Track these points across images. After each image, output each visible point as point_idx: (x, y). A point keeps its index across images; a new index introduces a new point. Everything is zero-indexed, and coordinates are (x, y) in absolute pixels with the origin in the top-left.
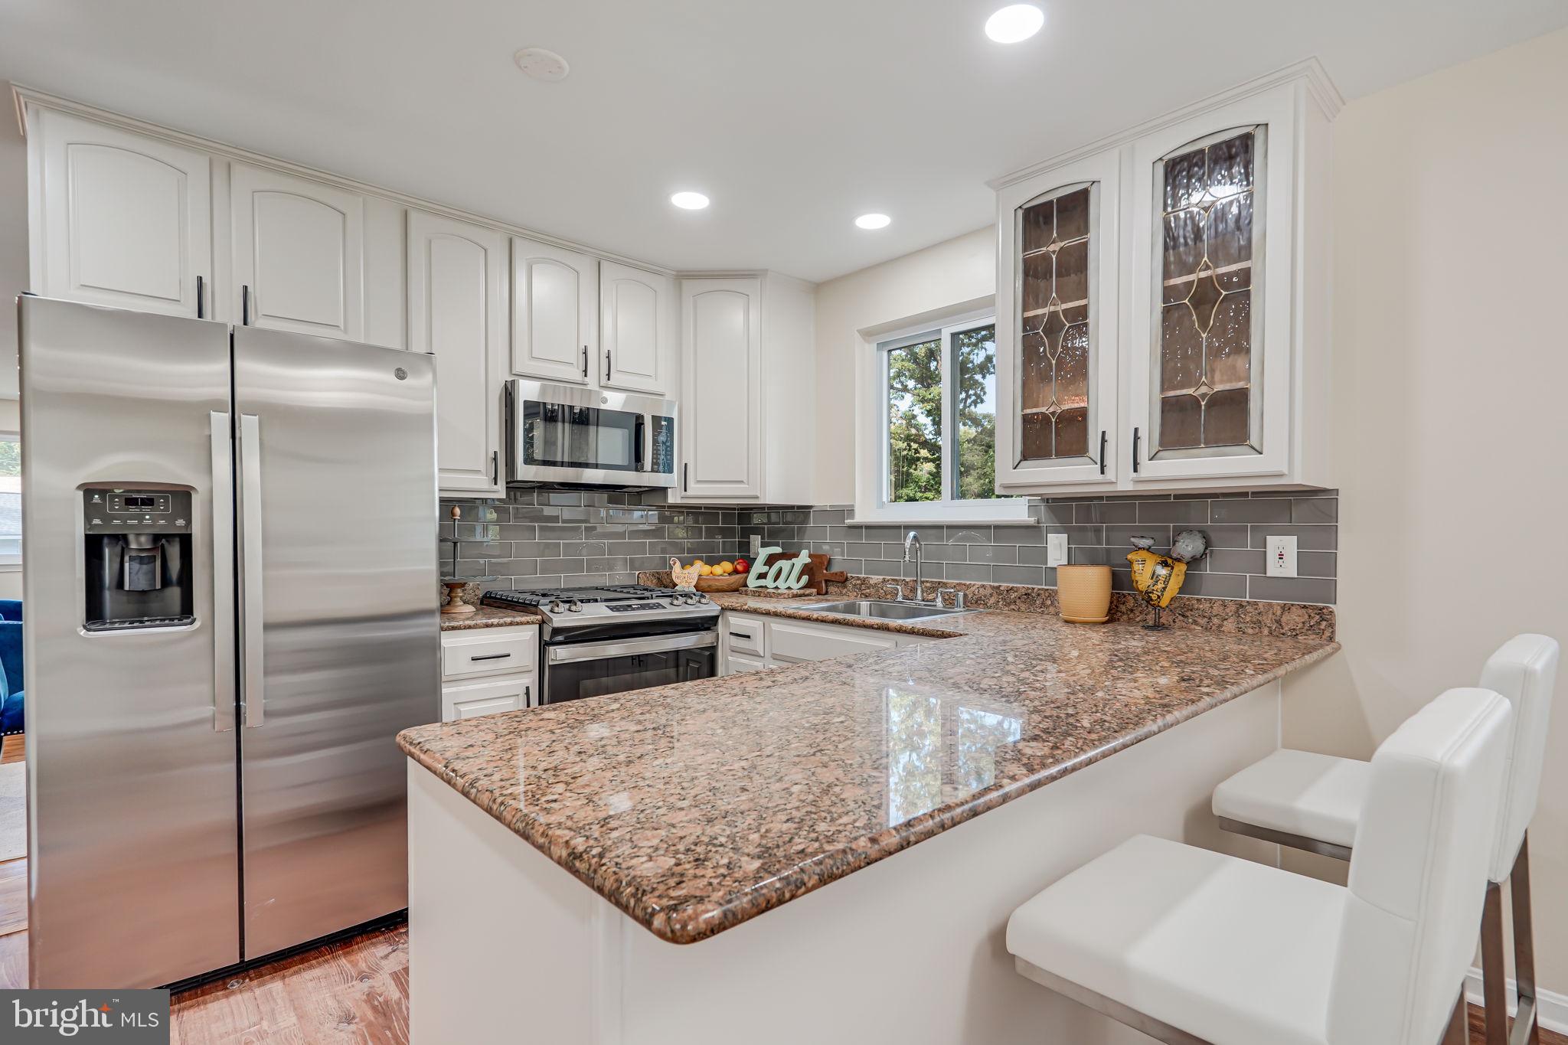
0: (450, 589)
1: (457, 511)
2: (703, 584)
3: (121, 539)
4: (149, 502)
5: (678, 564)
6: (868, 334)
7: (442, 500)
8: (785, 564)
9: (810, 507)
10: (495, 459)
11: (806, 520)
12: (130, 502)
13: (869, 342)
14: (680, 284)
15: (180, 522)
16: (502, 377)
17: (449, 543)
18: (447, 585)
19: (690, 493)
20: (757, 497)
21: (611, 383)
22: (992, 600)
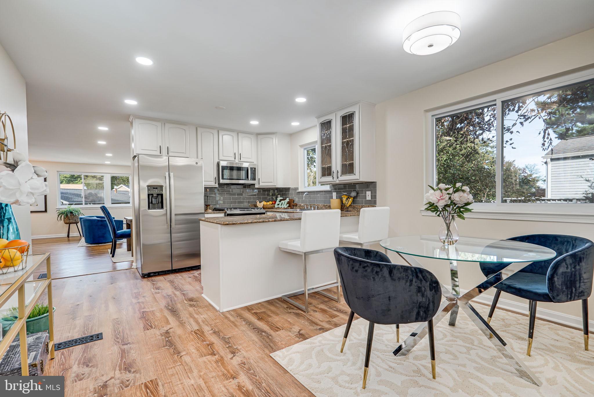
0: (207, 206)
1: (208, 190)
2: (265, 207)
3: (152, 194)
4: (156, 188)
5: (258, 202)
6: (301, 146)
7: (205, 188)
8: (283, 202)
9: (290, 188)
10: (216, 178)
11: (289, 191)
12: (154, 188)
13: (302, 148)
14: (257, 136)
15: (161, 192)
16: (216, 161)
17: (206, 196)
18: (206, 205)
19: (260, 185)
20: (276, 186)
21: (241, 160)
22: (323, 208)
